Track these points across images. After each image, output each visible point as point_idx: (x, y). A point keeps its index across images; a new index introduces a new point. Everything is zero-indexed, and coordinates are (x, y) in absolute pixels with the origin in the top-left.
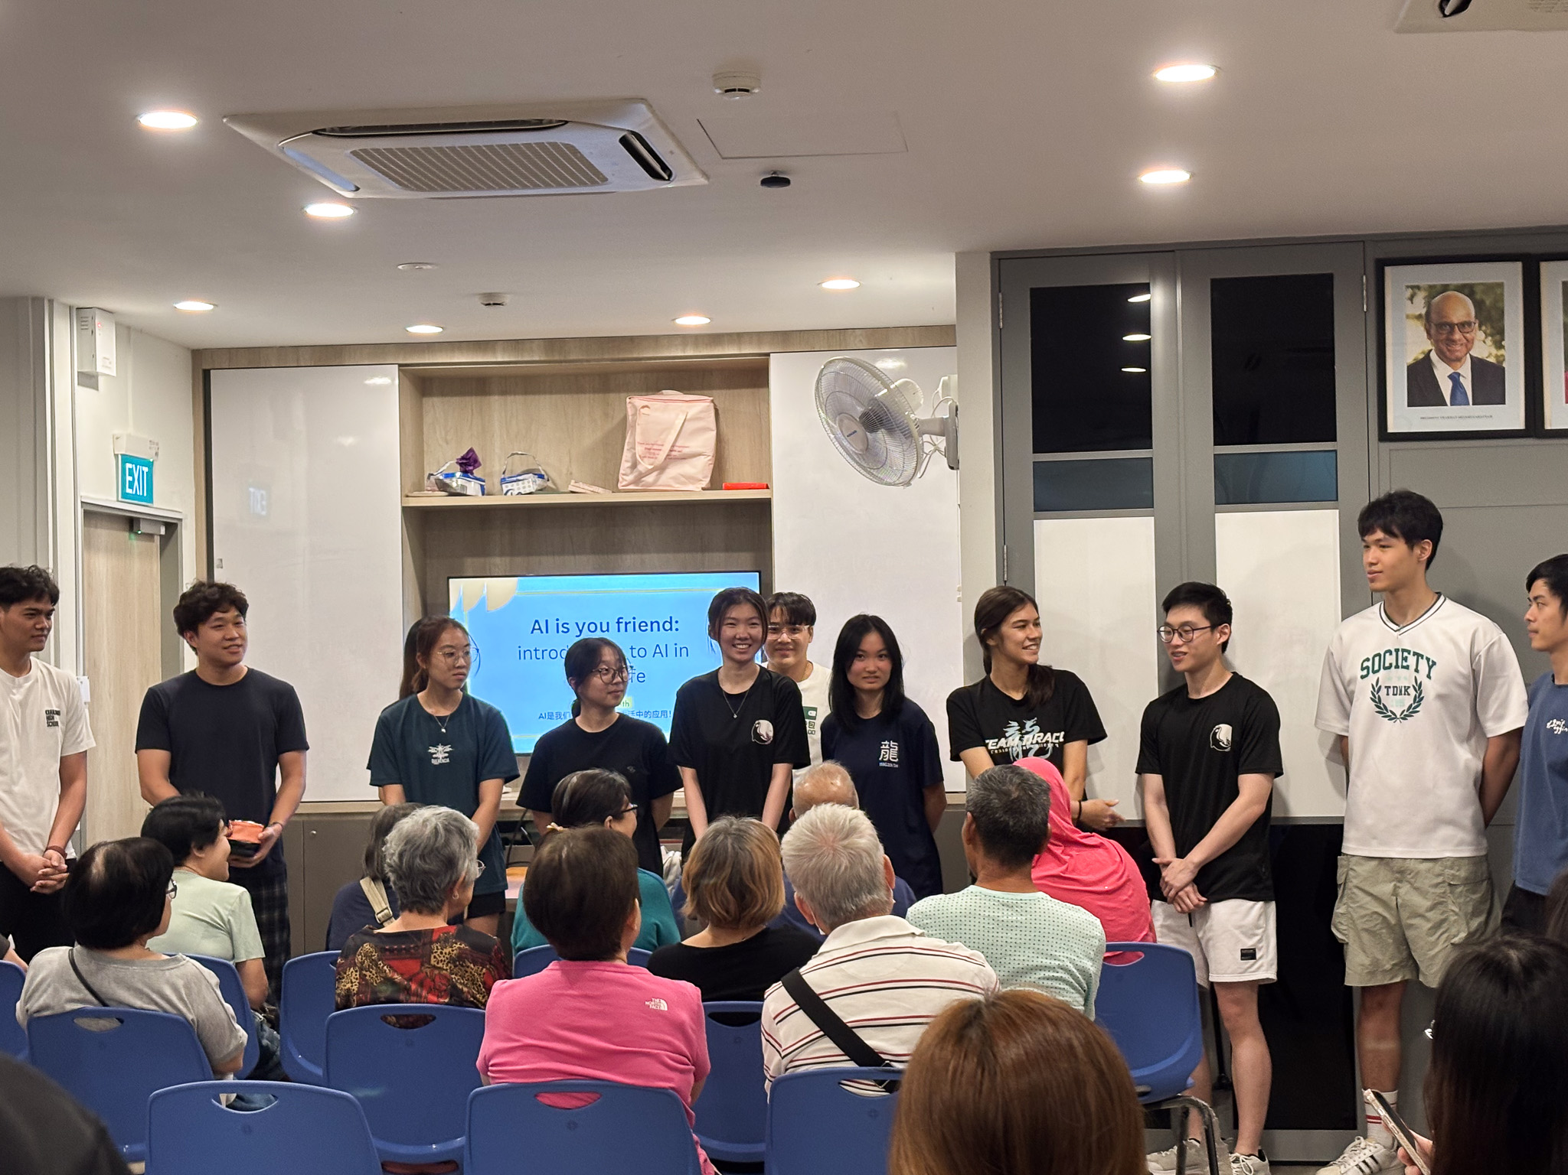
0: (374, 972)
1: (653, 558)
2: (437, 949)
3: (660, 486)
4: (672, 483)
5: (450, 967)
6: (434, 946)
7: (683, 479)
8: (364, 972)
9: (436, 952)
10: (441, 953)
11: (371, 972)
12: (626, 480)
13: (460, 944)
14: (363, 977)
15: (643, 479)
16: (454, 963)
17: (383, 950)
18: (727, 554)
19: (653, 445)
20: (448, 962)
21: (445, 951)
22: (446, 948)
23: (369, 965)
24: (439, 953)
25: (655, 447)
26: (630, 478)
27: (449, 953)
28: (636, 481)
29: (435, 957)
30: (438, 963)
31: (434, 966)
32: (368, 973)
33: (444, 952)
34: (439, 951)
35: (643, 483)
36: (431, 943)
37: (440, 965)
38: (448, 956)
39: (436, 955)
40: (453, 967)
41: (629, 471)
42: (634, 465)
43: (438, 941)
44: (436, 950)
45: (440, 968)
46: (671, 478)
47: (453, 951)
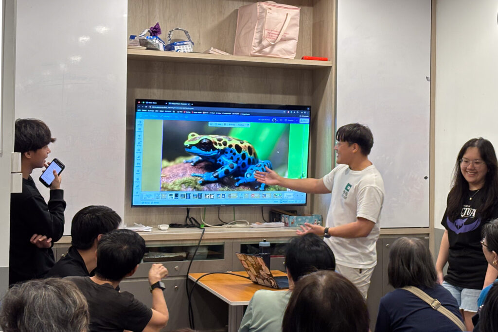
3: (272, 54)
4: (279, 53)
7: (284, 52)
12: (255, 50)
15: (264, 50)
19: (272, 31)
25: (273, 32)
26: (257, 49)
28: (259, 51)
35: (263, 52)
41: (257, 44)
42: (260, 42)
46: (278, 51)
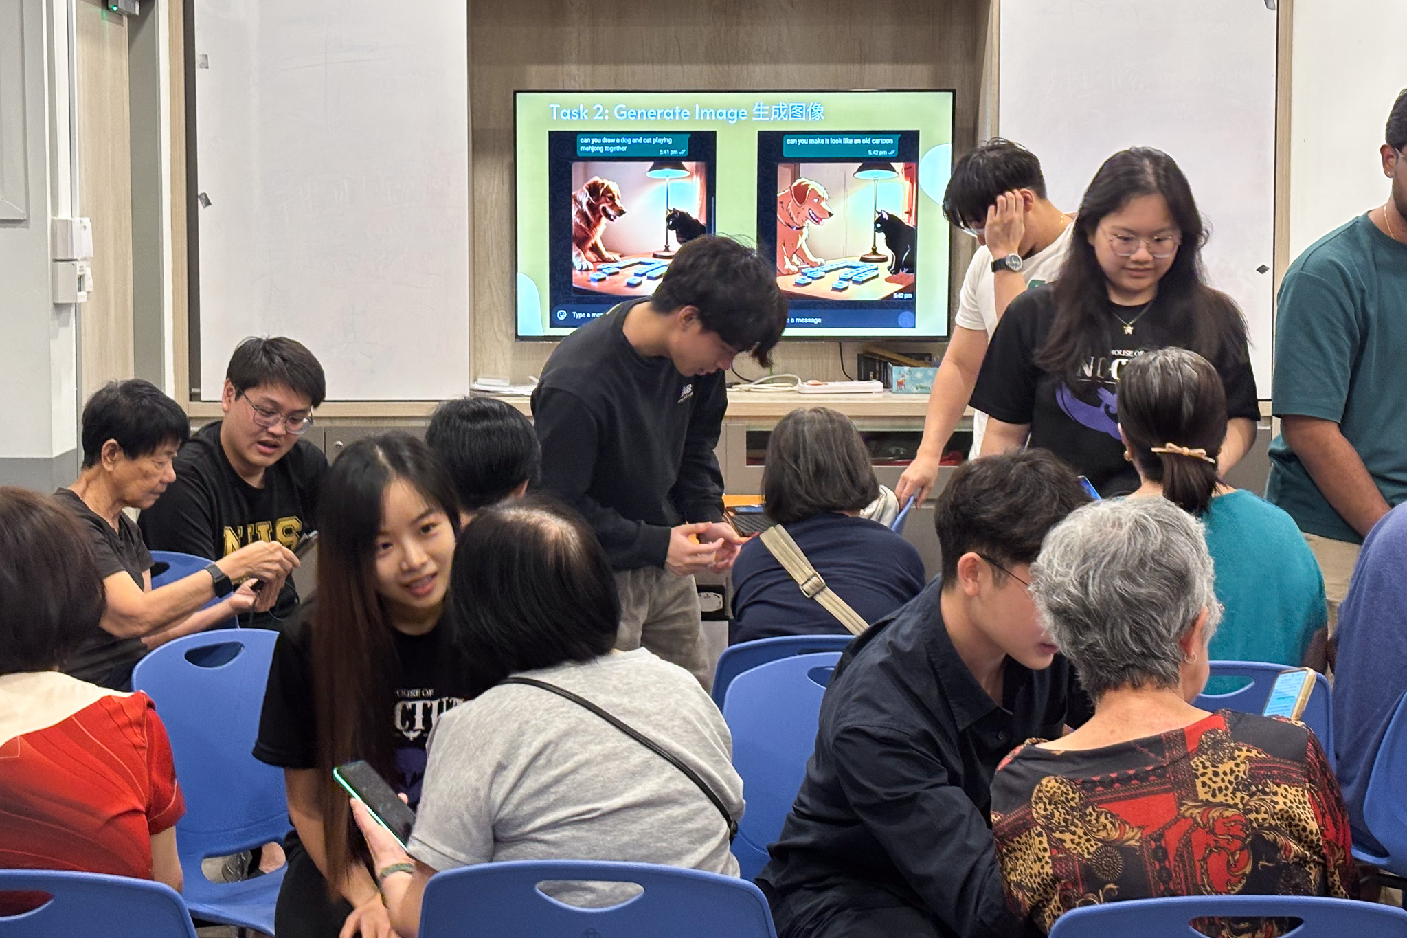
0: (1080, 832)
1: (791, 71)
2: (1205, 767)
5: (1242, 798)
6: (1196, 761)
8: (1057, 835)
9: (1203, 775)
10: (1216, 774)
11: (1074, 833)
13: (1248, 751)
14: (1057, 845)
16: (1247, 788)
17: (1088, 786)
18: (895, 66)
20: (1235, 790)
21: (1221, 769)
22: (1222, 762)
23: (1065, 820)
24: (1210, 774)
27: (1232, 771)
29: (1204, 784)
30: (1214, 795)
31: (1207, 803)
32: (1067, 837)
33: (1220, 771)
34: (1210, 771)
36: (1187, 757)
37: (1220, 798)
38: (1232, 778)
39: (1205, 779)
40: (1247, 798)
43: (1200, 751)
44: (1201, 770)
45: (1221, 804)
47: (1237, 765)
